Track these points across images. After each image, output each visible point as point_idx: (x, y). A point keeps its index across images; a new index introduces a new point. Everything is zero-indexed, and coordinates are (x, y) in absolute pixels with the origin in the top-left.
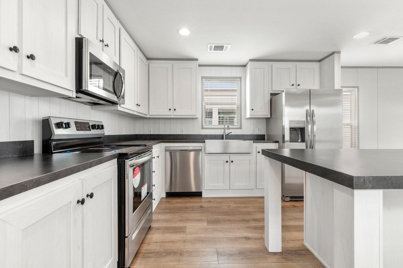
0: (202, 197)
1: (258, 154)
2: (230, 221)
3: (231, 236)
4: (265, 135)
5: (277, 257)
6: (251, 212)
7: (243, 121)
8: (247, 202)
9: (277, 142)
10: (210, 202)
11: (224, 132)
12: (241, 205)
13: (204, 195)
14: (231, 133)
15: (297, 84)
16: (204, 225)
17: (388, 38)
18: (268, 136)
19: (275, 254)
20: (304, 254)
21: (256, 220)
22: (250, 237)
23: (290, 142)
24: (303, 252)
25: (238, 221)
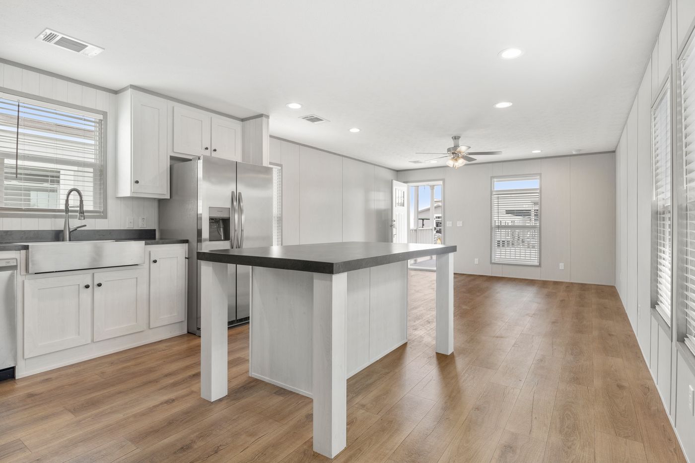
0: (17, 378)
1: (153, 265)
2: (120, 392)
3: (139, 411)
4: (155, 230)
5: (224, 402)
6: (155, 367)
7: (111, 203)
8: (136, 357)
9: (186, 241)
10: (47, 380)
11: (67, 223)
12: (128, 364)
13: (19, 374)
14: (85, 226)
15: (213, 149)
16: (68, 418)
17: (315, 117)
18: (161, 231)
19: (220, 400)
20: (254, 386)
21: (170, 374)
22: (174, 397)
23: (210, 241)
24: (252, 384)
25: (137, 387)
